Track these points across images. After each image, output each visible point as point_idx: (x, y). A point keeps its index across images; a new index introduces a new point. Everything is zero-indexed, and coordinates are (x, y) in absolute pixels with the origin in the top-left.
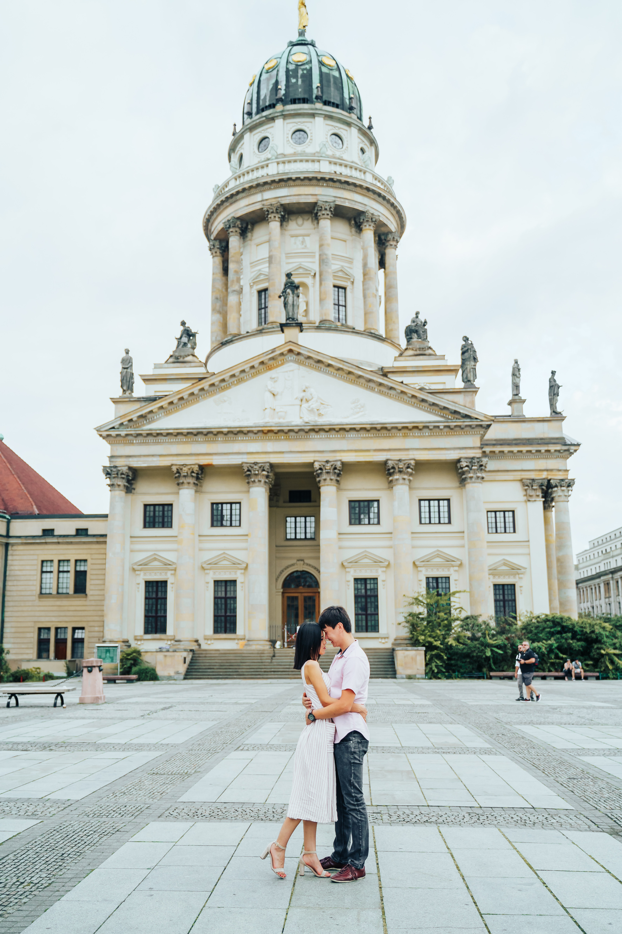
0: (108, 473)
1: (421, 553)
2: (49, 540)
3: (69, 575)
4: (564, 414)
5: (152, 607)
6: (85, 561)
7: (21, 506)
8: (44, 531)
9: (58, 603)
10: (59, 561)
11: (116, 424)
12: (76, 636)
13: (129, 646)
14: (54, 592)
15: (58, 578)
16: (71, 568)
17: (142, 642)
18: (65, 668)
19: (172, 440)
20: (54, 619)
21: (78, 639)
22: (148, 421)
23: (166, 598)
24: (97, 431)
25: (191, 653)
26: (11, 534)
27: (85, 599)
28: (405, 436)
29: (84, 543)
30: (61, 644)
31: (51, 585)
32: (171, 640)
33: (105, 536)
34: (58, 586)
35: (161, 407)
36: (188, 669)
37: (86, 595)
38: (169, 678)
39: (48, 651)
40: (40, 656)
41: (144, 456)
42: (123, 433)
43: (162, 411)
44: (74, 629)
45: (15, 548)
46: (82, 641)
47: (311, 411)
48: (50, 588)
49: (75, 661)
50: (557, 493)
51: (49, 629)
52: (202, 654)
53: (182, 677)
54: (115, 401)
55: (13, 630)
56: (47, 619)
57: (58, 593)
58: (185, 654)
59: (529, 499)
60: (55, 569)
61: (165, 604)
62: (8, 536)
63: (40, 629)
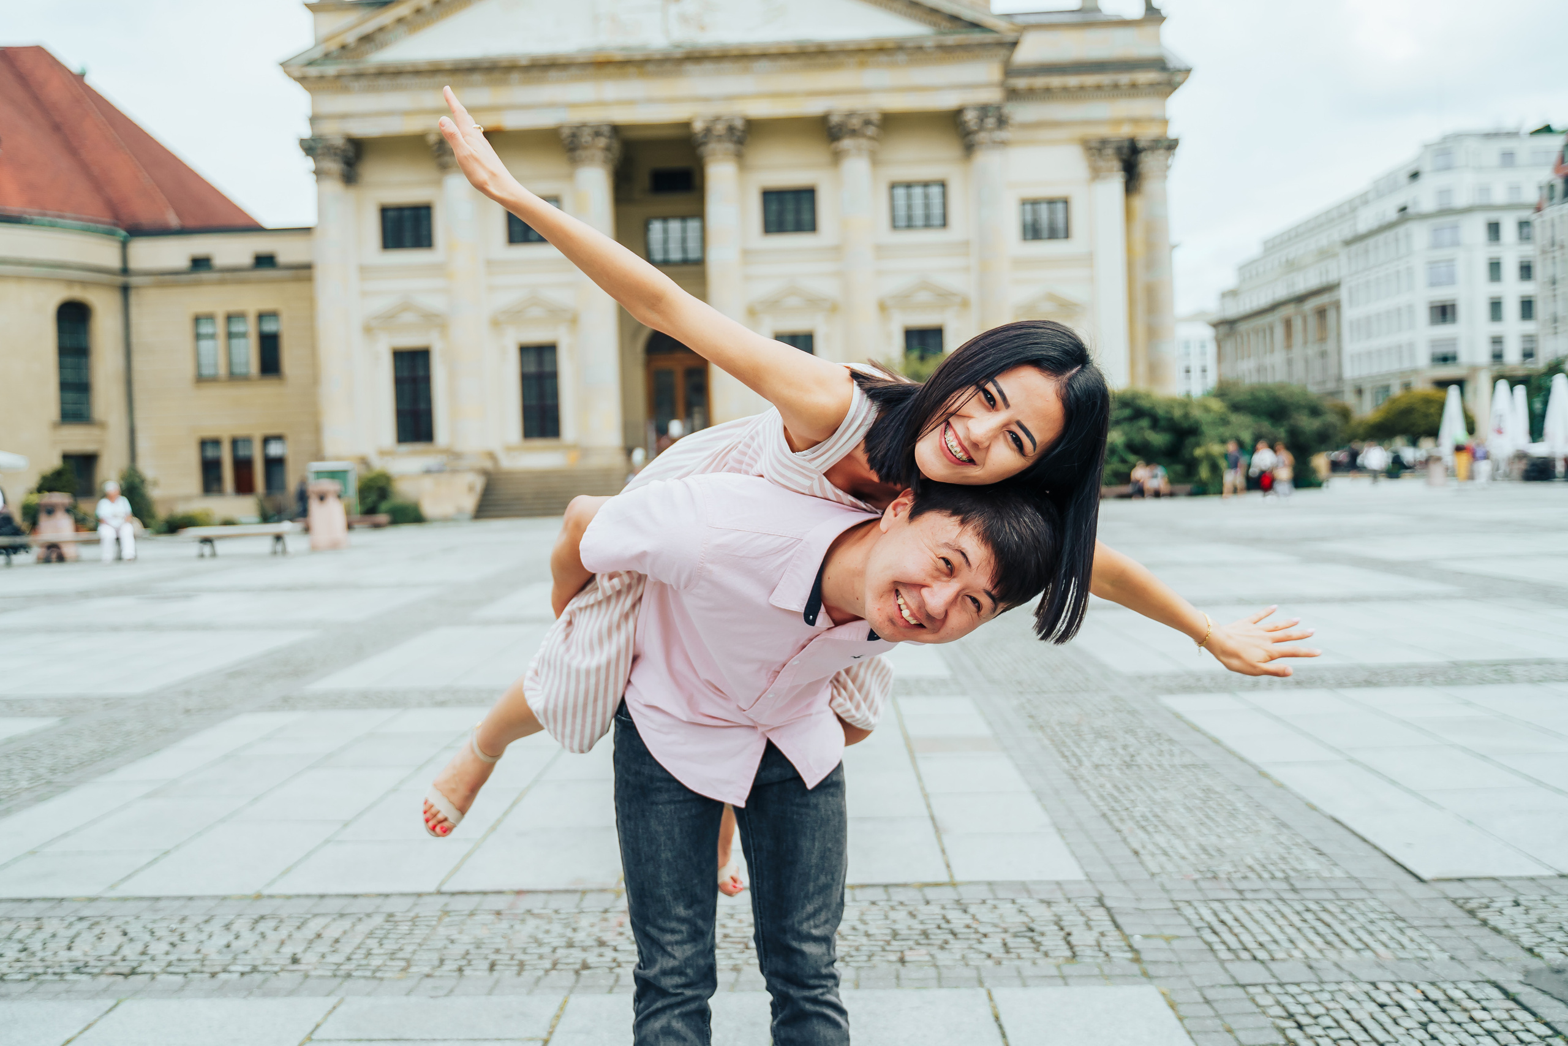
0: (310, 147)
1: (891, 285)
2: (204, 276)
3: (247, 340)
4: (1164, 12)
5: (408, 396)
6: (277, 314)
7: (144, 212)
8: (193, 260)
9: (232, 394)
10: (228, 316)
11: (317, 54)
12: (270, 453)
13: (370, 467)
14: (223, 372)
15: (229, 347)
16: (250, 327)
17: (394, 459)
18: (256, 508)
21: (274, 457)
22: (377, 46)
23: (431, 379)
24: (285, 67)
25: (483, 477)
26: (131, 267)
27: (281, 385)
28: (862, 64)
29: (272, 281)
30: (243, 467)
31: (217, 360)
32: (443, 454)
33: (310, 266)
34: (229, 361)
35: (400, 21)
36: (480, 501)
37: (282, 377)
38: (446, 520)
39: (221, 479)
40: (206, 490)
42: (331, 73)
44: (266, 440)
45: (141, 294)
46: (281, 461)
47: (684, 19)
48: (215, 366)
49: (272, 496)
50: (1149, 163)
51: (219, 442)
53: (470, 515)
54: (311, 7)
55: (154, 444)
56: (214, 423)
57: (230, 374)
58: (472, 478)
59: (1096, 174)
60: (220, 327)
61: (428, 389)
62: (125, 271)
63: (204, 444)
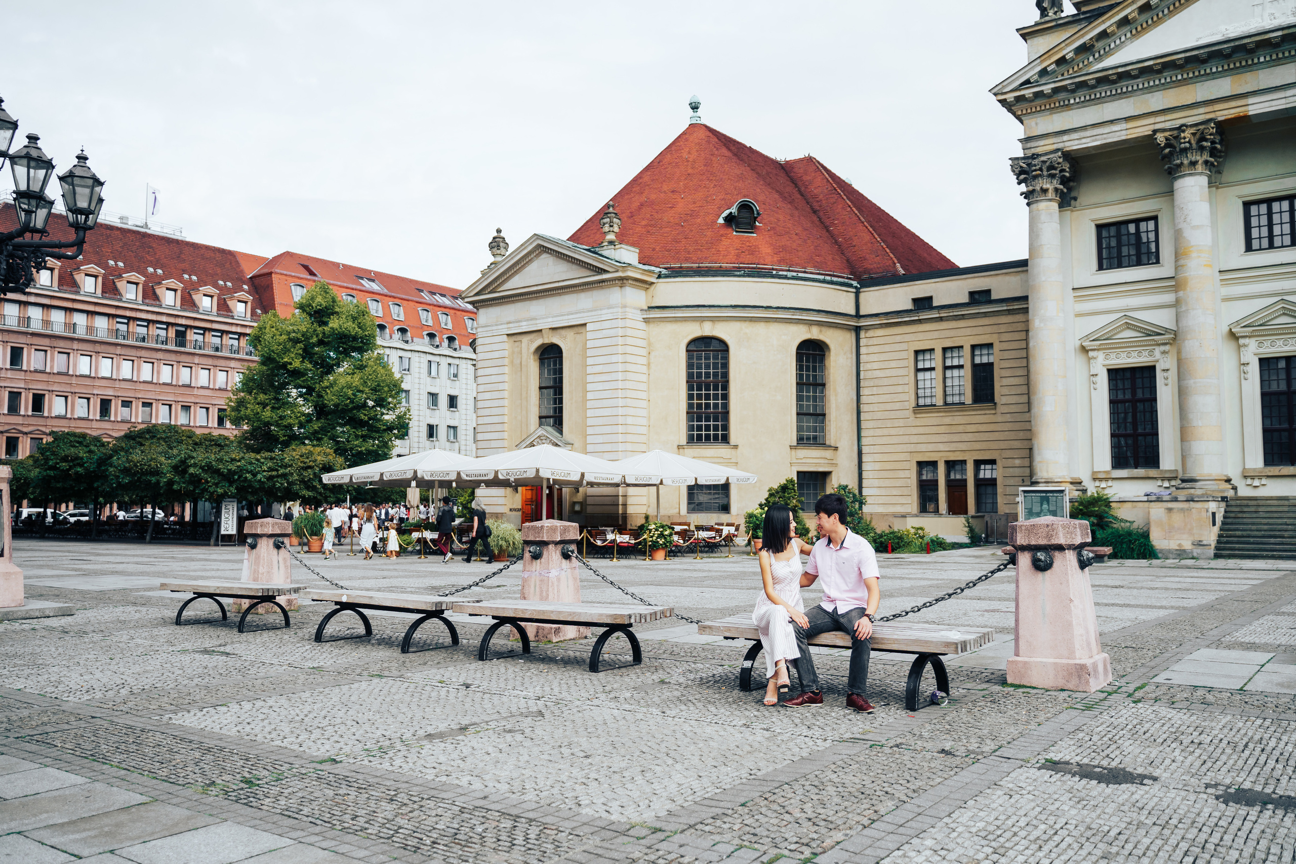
0: (1021, 170)
2: (925, 315)
3: (962, 372)
5: (1125, 418)
6: (990, 346)
7: (874, 262)
8: (915, 301)
9: (947, 420)
10: (945, 350)
11: (1032, 74)
12: (981, 476)
13: (1084, 491)
14: (940, 402)
15: (945, 378)
16: (965, 359)
17: (1110, 483)
18: (967, 529)
19: (1152, 83)
20: (941, 447)
21: (985, 479)
22: (1097, 55)
23: (1155, 400)
24: (995, 94)
25: (1223, 504)
26: (862, 313)
27: (993, 412)
29: (985, 315)
30: (956, 488)
31: (933, 390)
32: (1169, 479)
33: (1025, 298)
34: (945, 391)
35: (1125, 22)
36: (1220, 536)
37: (995, 404)
38: (1181, 554)
39: (936, 500)
40: (923, 509)
41: (1094, 126)
42: (1047, 89)
43: (1126, 29)
44: (978, 463)
45: (871, 333)
46: (992, 482)
48: (931, 396)
49: (983, 517)
51: (934, 464)
52: (1247, 506)
53: (1211, 552)
54: (1026, 34)
55: (878, 466)
56: (931, 447)
57: (946, 404)
58: (1213, 506)
60: (936, 361)
61: (1153, 412)
62: (858, 315)
63: (921, 465)
